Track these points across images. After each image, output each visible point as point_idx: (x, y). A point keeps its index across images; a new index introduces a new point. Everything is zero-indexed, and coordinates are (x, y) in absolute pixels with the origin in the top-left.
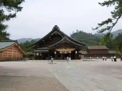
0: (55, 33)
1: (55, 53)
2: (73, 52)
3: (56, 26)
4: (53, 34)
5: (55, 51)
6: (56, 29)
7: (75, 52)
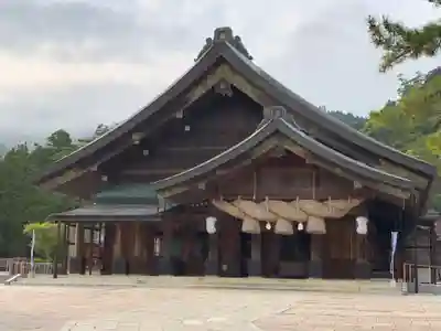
0: (211, 82)
1: (211, 225)
2: (340, 227)
3: (227, 31)
4: (199, 92)
5: (210, 211)
6: (222, 52)
7: (355, 225)
